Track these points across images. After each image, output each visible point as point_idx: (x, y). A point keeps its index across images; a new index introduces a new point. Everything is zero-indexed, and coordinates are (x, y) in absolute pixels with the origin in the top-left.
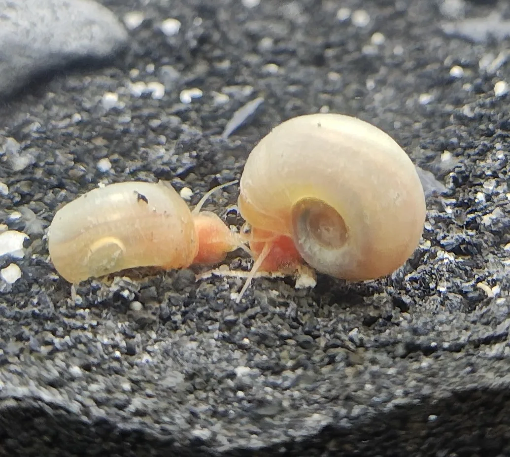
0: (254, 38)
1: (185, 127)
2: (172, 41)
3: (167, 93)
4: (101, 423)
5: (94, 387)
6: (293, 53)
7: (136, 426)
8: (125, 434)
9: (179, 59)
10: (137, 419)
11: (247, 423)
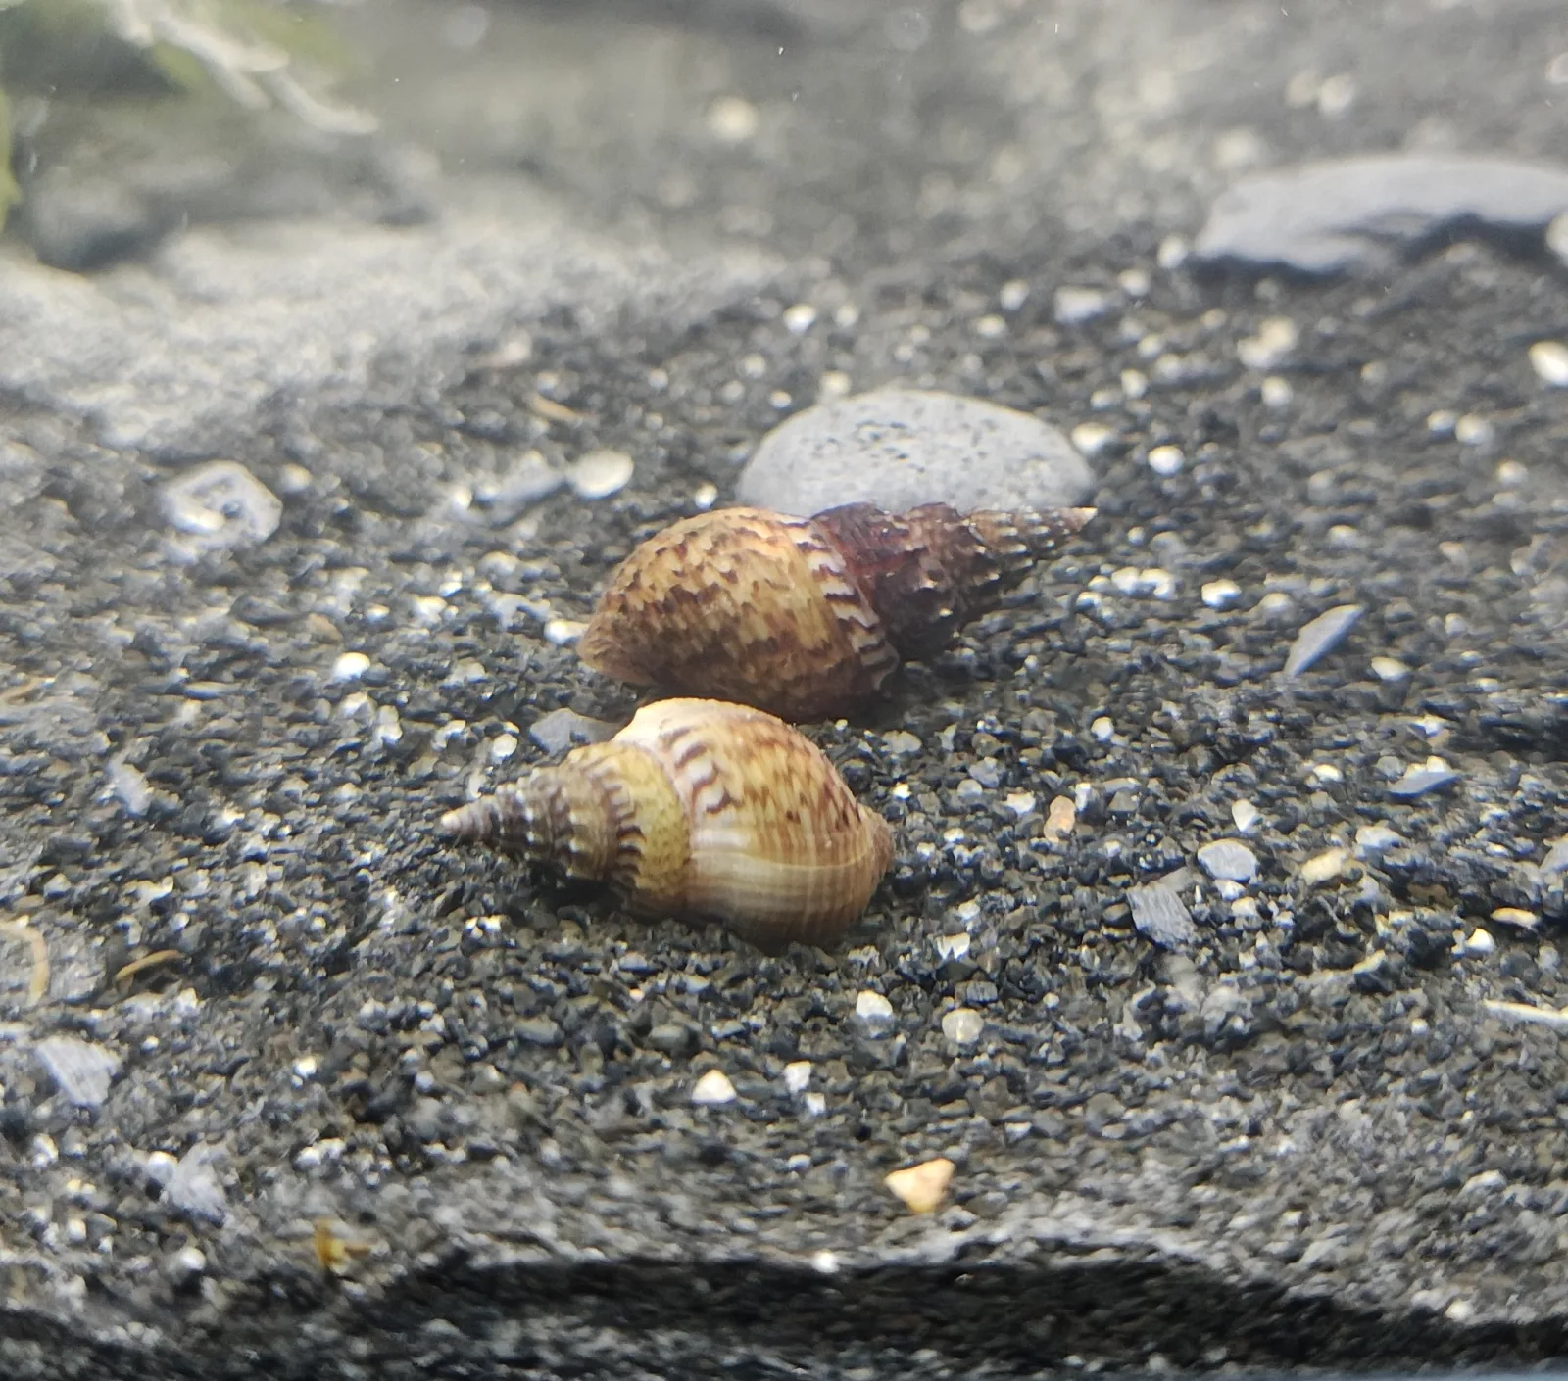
0: (1298, 472)
1: (1221, 655)
2: (1169, 486)
3: (1179, 588)
4: (1260, 1286)
5: (1239, 1222)
6: (1370, 503)
7: (1319, 1290)
8: (1299, 1303)
9: (1185, 521)
10: (1320, 1277)
11: (1495, 1273)
